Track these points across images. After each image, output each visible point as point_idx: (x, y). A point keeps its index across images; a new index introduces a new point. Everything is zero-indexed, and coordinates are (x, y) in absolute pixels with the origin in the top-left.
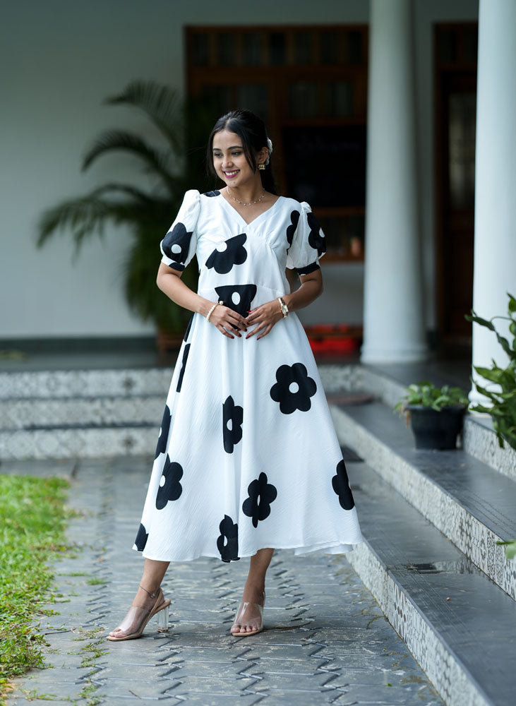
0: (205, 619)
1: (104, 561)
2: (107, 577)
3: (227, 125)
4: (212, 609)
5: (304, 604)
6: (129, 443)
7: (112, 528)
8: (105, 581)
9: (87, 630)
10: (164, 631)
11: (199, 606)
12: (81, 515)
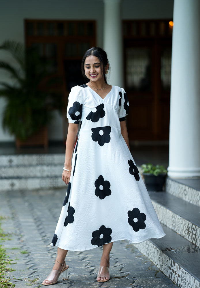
0: (80, 272)
1: (23, 241)
2: (27, 250)
3: (92, 53)
4: (81, 267)
5: (121, 264)
6: (12, 185)
7: (20, 225)
8: (28, 251)
9: (31, 279)
10: (66, 280)
11: (75, 265)
12: (5, 218)
